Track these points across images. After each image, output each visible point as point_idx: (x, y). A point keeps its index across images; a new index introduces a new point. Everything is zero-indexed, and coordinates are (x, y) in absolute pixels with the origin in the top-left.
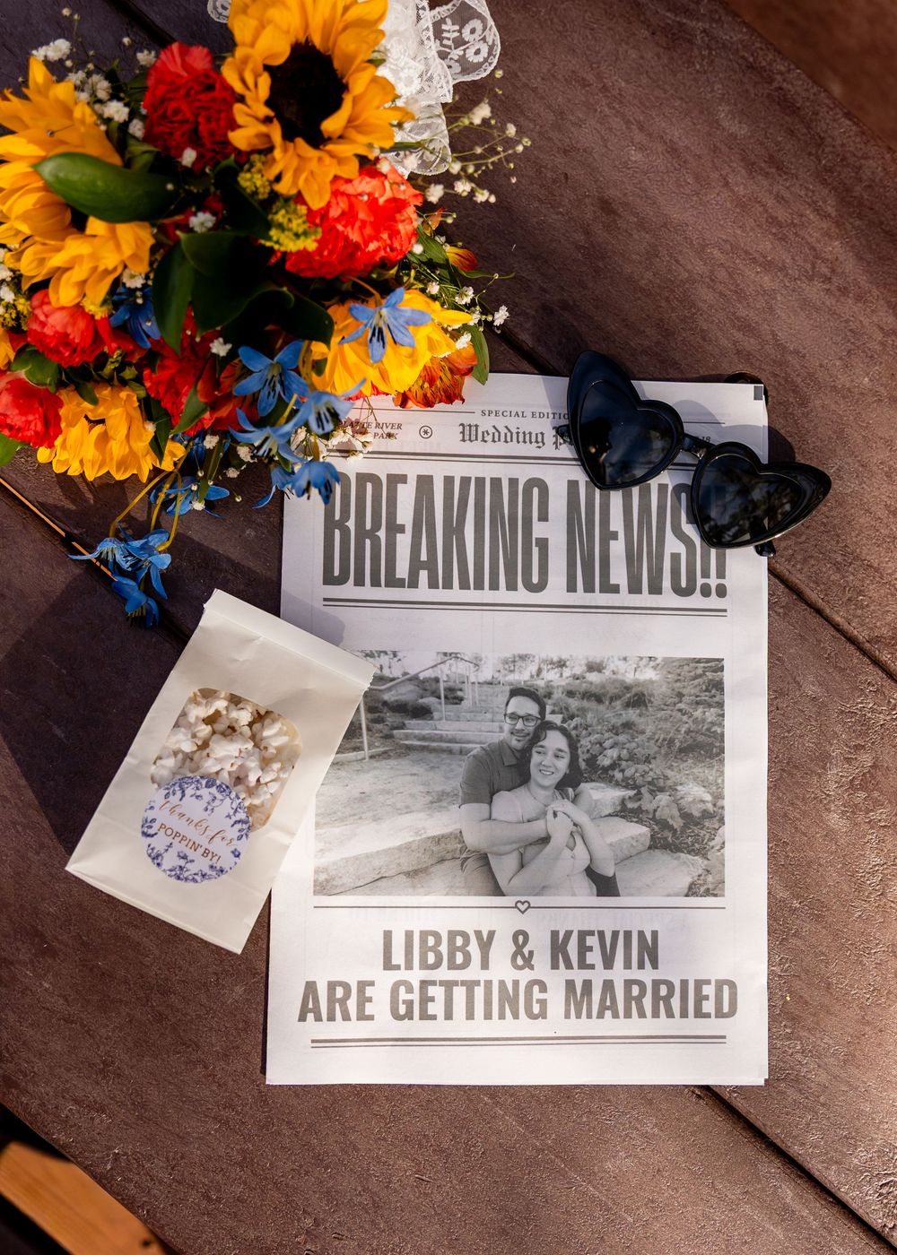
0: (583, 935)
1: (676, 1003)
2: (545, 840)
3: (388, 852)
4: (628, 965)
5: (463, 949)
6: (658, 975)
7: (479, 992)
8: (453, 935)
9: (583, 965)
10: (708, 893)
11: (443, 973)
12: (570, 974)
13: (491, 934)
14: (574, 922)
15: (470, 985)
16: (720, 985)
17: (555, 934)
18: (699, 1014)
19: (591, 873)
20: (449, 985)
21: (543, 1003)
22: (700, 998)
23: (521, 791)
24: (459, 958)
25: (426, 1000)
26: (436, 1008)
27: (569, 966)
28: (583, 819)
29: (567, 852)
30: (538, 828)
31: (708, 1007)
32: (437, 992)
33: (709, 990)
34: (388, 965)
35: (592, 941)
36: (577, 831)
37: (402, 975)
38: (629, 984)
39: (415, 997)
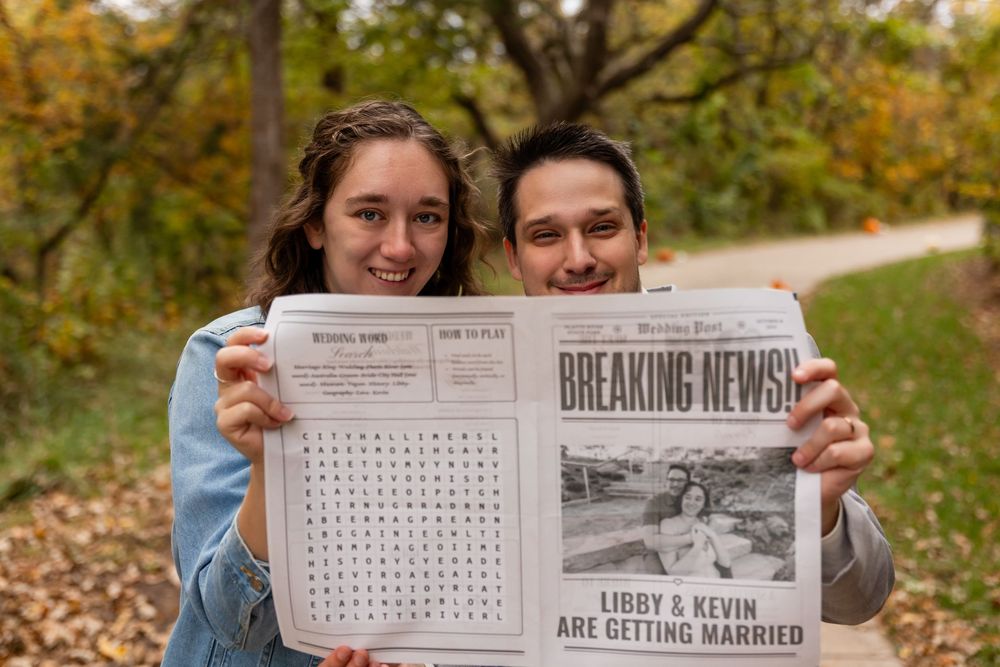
0: (712, 599)
1: (767, 637)
2: (691, 545)
3: (601, 551)
4: (738, 617)
5: (645, 603)
6: (756, 623)
7: (654, 627)
8: (639, 595)
9: (712, 615)
10: (786, 579)
11: (634, 615)
12: (705, 621)
13: (661, 596)
14: (706, 592)
15: (649, 623)
16: (792, 628)
17: (696, 598)
18: (781, 642)
19: (717, 565)
20: (637, 622)
21: (690, 635)
22: (781, 635)
23: (677, 518)
24: (643, 608)
25: (625, 629)
26: (631, 634)
27: (704, 616)
28: (713, 535)
29: (703, 553)
30: (687, 538)
31: (786, 639)
32: (631, 626)
33: (786, 631)
34: (604, 610)
35: (717, 603)
36: (709, 541)
37: (612, 615)
38: (739, 628)
39: (619, 627)
